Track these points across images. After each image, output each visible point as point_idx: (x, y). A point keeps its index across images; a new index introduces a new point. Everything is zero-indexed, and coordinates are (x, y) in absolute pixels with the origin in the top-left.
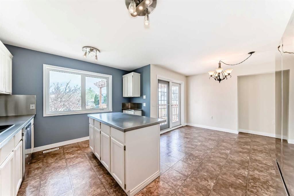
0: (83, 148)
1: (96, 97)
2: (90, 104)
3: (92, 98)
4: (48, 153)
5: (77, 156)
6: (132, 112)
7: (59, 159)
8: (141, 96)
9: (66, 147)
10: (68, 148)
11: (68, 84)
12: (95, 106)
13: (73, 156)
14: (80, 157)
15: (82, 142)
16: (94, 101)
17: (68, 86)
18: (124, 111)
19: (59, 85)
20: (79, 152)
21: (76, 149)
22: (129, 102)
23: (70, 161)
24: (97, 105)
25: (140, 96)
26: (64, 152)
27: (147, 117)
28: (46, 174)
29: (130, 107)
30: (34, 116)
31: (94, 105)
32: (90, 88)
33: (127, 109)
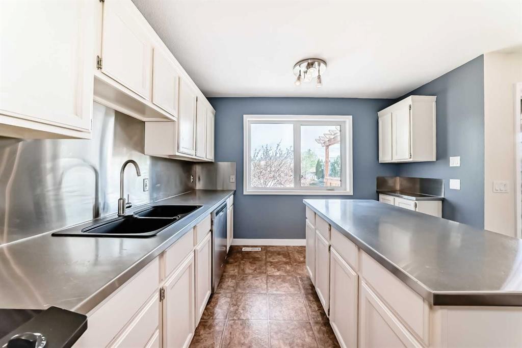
0: (296, 261)
1: (319, 165)
2: (309, 177)
3: (312, 166)
4: (248, 253)
5: (284, 276)
6: (407, 203)
7: (258, 271)
8: (437, 159)
9: (270, 249)
10: (273, 253)
11: (278, 145)
12: (317, 180)
13: (278, 274)
14: (289, 280)
15: (294, 246)
16: (315, 171)
17: (279, 148)
18: (381, 196)
19: (269, 148)
20: (288, 268)
21: (284, 260)
22: (397, 176)
23: (273, 284)
24: (321, 179)
25: (434, 159)
26: (266, 258)
27: (463, 225)
28: (239, 293)
29: (398, 187)
30: (232, 192)
31: (315, 178)
32: (310, 150)
33: (392, 192)
